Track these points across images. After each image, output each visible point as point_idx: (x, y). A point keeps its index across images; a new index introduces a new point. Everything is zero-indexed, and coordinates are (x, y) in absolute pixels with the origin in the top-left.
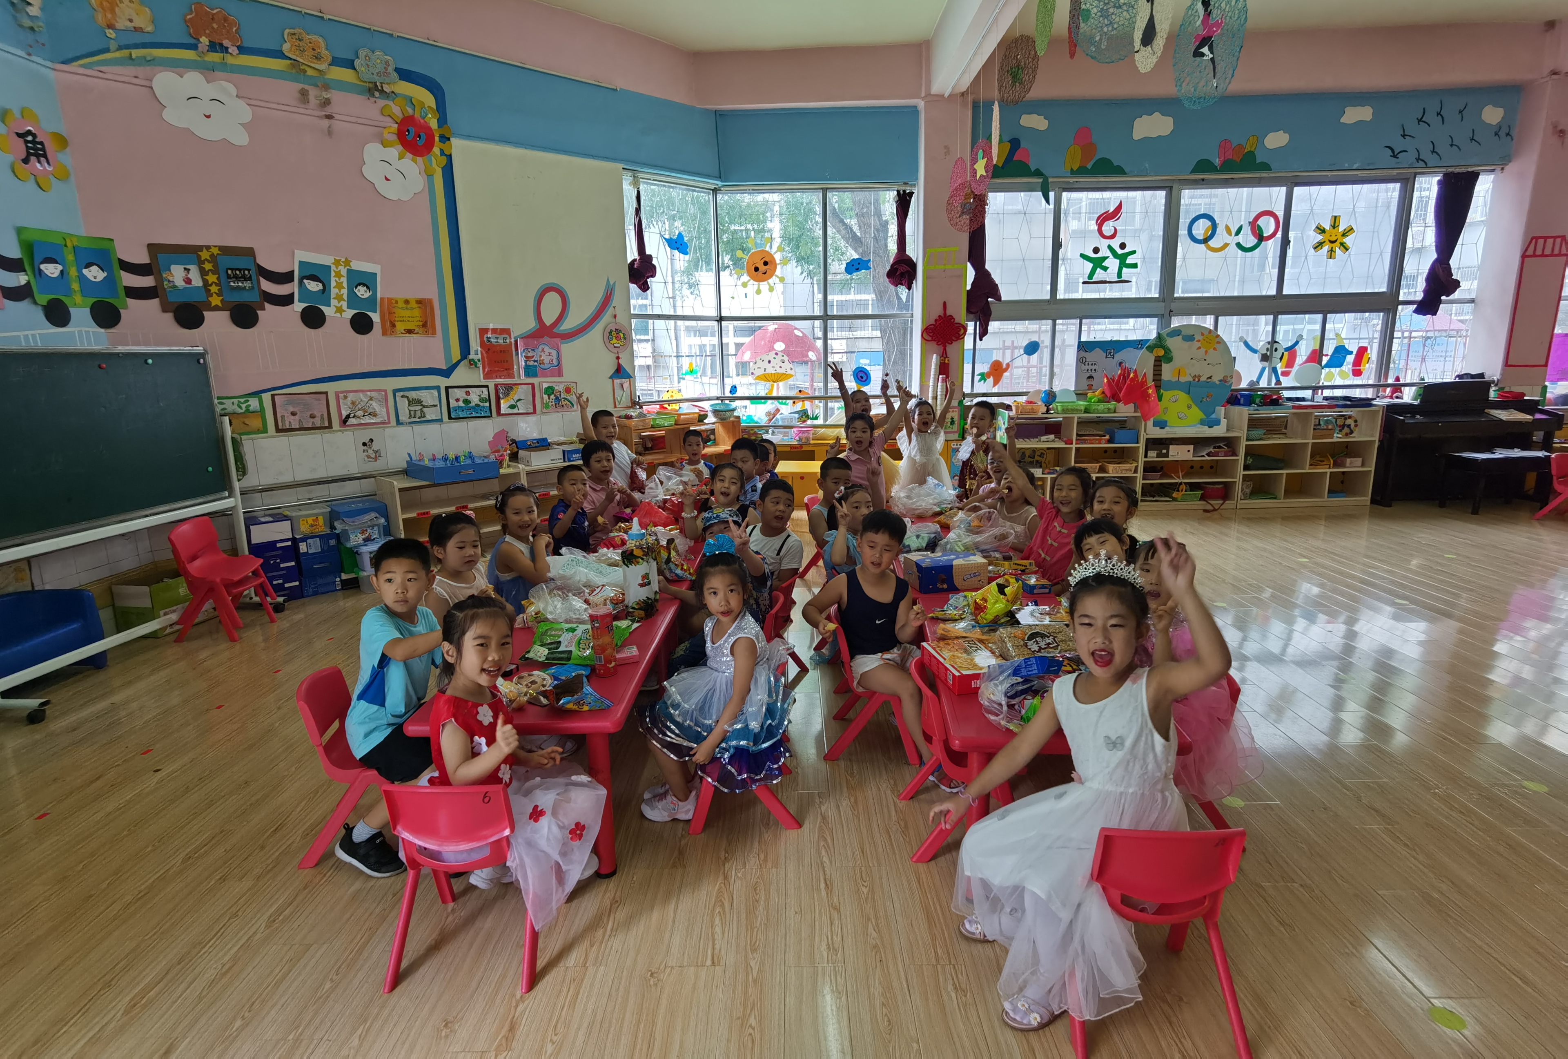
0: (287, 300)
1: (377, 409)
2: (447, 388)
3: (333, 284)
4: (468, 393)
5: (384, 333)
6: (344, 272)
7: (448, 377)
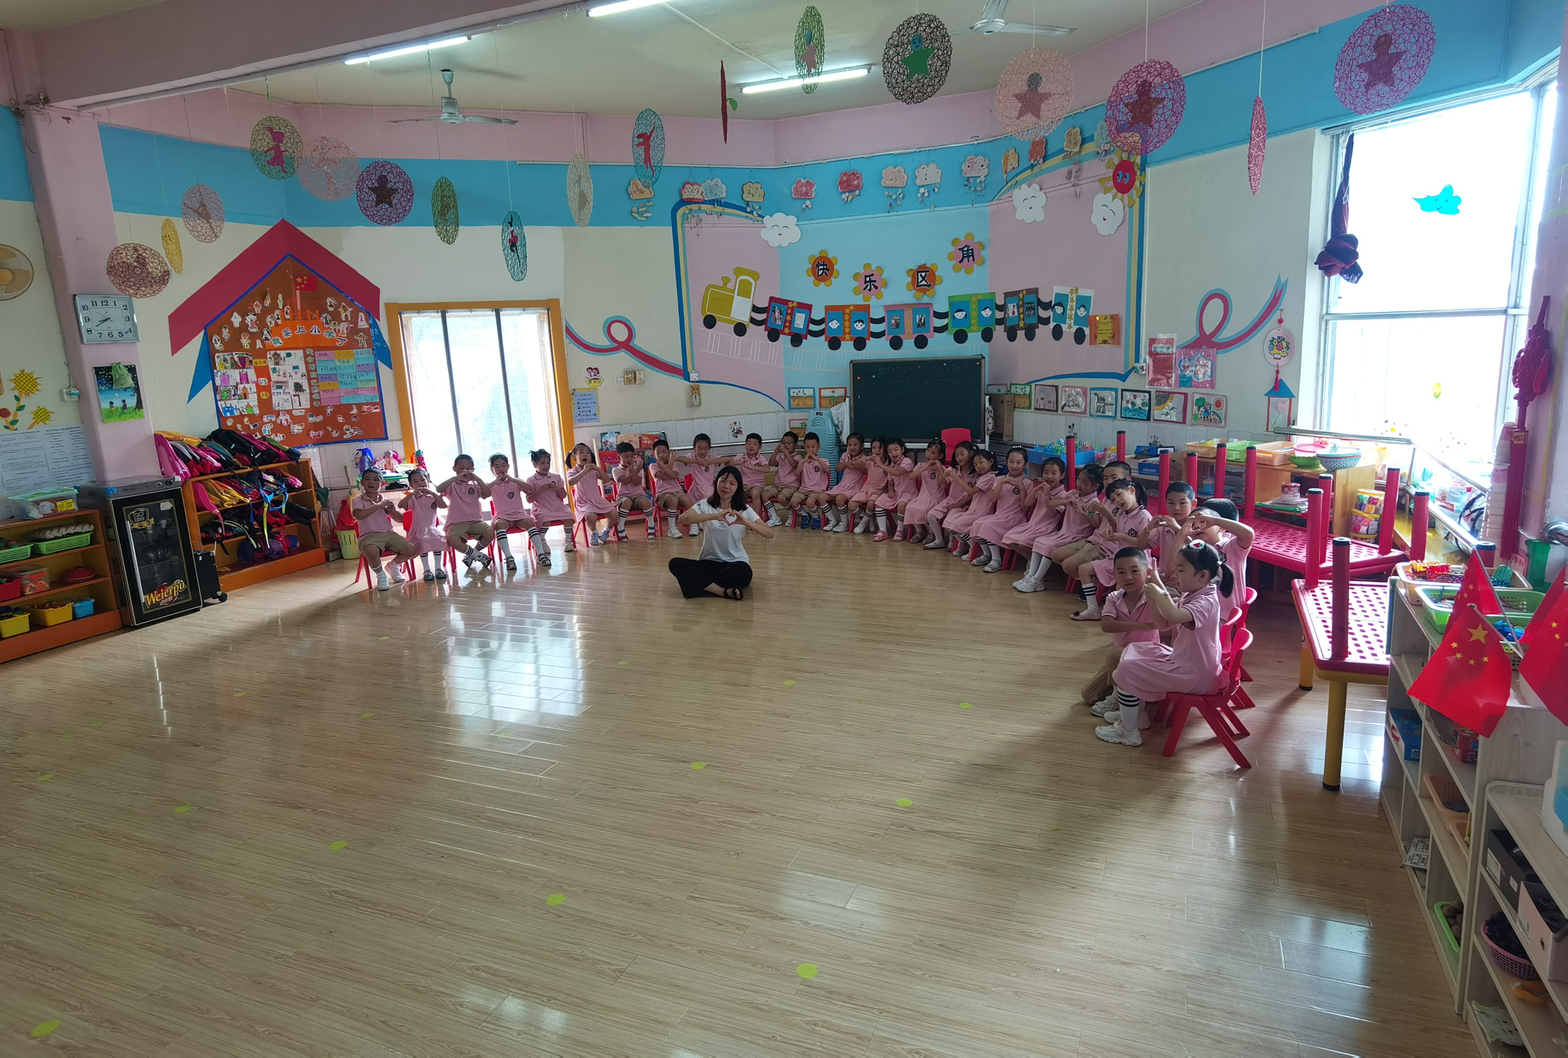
0: (1046, 321)
1: (1080, 403)
2: (1123, 390)
3: (1069, 307)
4: (1135, 397)
5: (1091, 344)
6: (1075, 299)
7: (1124, 381)
